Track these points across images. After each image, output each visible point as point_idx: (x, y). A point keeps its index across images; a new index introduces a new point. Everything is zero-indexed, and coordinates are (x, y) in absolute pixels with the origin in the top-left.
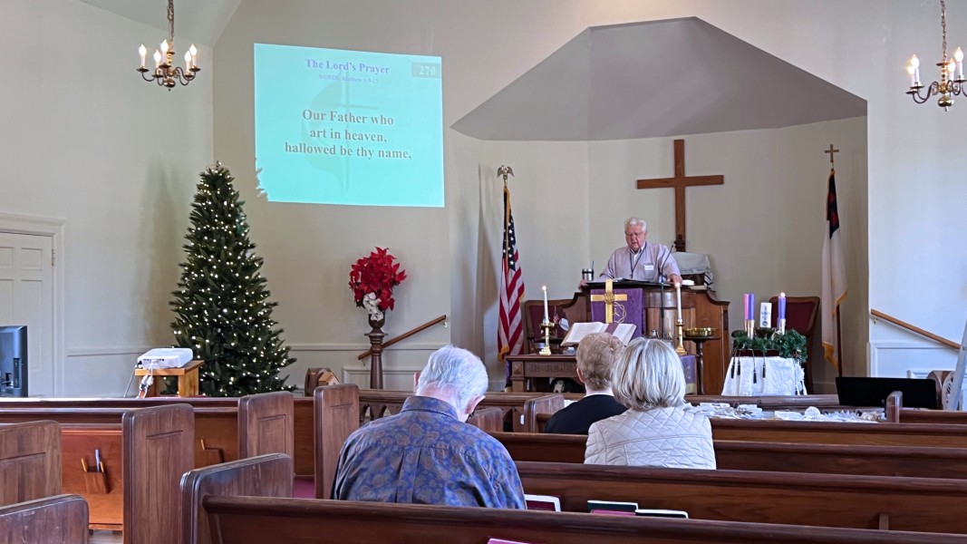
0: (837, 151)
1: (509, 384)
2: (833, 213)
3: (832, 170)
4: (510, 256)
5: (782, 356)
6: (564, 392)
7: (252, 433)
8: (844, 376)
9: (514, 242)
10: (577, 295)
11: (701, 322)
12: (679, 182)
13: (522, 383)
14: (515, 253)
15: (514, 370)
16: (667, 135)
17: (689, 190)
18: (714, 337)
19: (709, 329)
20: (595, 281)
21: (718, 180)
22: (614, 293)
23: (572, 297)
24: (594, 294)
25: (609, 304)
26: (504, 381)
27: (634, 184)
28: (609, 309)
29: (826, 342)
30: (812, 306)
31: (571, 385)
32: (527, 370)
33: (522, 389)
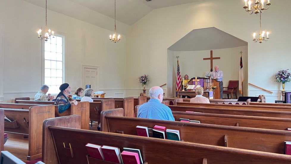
0: (242, 52)
1: (177, 96)
2: (241, 64)
3: (241, 56)
6: (187, 98)
7: (126, 104)
8: (244, 96)
9: (179, 70)
10: (190, 80)
11: (214, 85)
12: (212, 59)
14: (179, 72)
15: (178, 94)
16: (209, 50)
17: (213, 60)
18: (217, 88)
20: (194, 77)
21: (219, 58)
22: (197, 80)
24: (194, 80)
26: (176, 96)
27: (203, 59)
28: (196, 83)
29: (240, 89)
30: (237, 82)
31: (189, 97)
32: (180, 94)
33: (179, 97)
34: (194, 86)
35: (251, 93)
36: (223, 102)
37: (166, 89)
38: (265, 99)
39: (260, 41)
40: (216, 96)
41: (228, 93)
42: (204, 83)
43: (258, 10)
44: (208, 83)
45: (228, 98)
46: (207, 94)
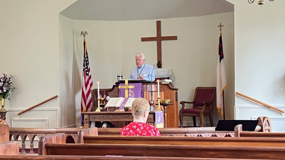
0: (223, 26)
1: (83, 124)
2: (221, 52)
3: (221, 34)
4: (87, 70)
6: (107, 127)
8: (225, 120)
9: (88, 64)
10: (114, 86)
11: (166, 97)
12: (159, 39)
13: (88, 124)
14: (88, 68)
15: (85, 119)
16: (154, 19)
17: (163, 43)
18: (171, 103)
19: (169, 100)
20: (123, 80)
21: (175, 38)
22: (129, 85)
23: (111, 87)
24: (121, 85)
25: (127, 89)
26: (80, 124)
27: (141, 40)
28: (126, 92)
29: (218, 106)
30: (212, 91)
31: (110, 125)
32: (90, 118)
33: (88, 126)
34: (121, 99)
35: (242, 112)
36: (185, 133)
37: (58, 108)
38: (269, 125)
40: (169, 123)
41: (194, 115)
42: (144, 92)
44: (152, 92)
45: (195, 126)
46: (152, 116)
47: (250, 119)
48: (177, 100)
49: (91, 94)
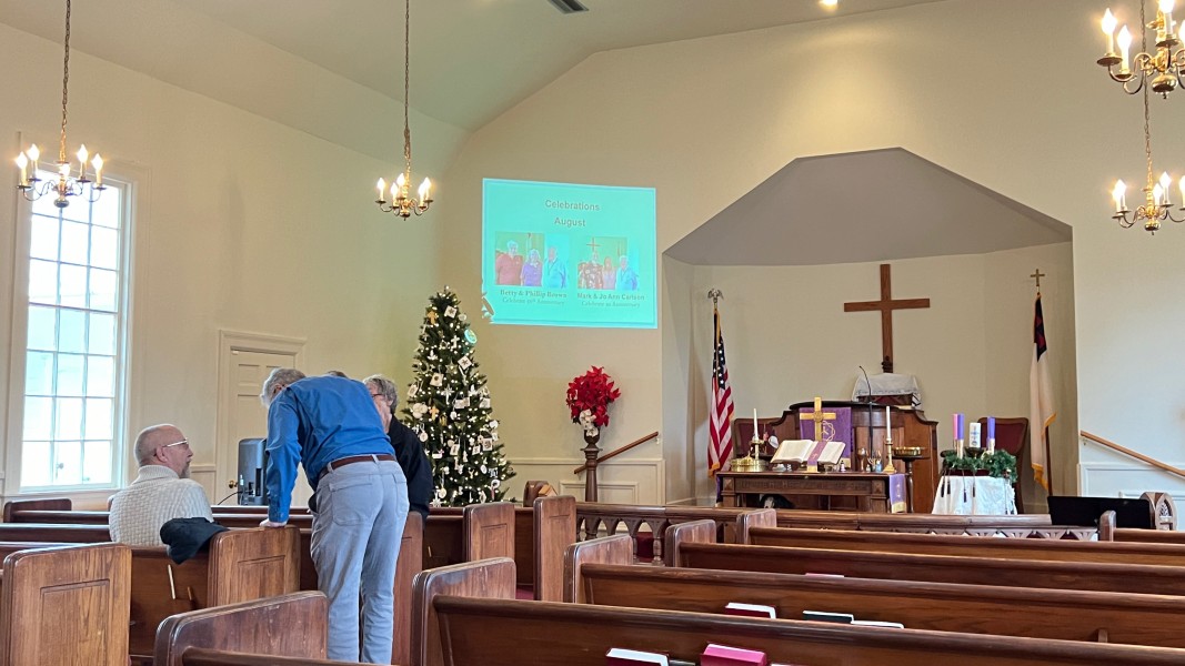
0: (1043, 275)
1: (720, 499)
2: (1041, 336)
3: (1039, 294)
4: (720, 375)
5: (992, 476)
8: (1055, 494)
9: (724, 362)
10: (786, 413)
11: (909, 442)
12: (886, 305)
13: (732, 498)
14: (724, 372)
15: (725, 486)
16: (875, 260)
17: (895, 313)
18: (923, 457)
19: (918, 448)
20: (805, 400)
21: (924, 303)
22: (822, 411)
23: (781, 416)
24: (803, 412)
25: (818, 422)
26: (716, 497)
27: (842, 308)
28: (818, 427)
29: (1034, 464)
30: (1020, 428)
31: (781, 502)
32: (738, 486)
33: (733, 504)
35: (1096, 479)
36: (966, 527)
37: (659, 459)
38: (1170, 514)
39: (1149, 223)
43: (1171, 77)
46: (879, 485)
47: (1117, 497)
48: (935, 449)
49: (730, 428)
